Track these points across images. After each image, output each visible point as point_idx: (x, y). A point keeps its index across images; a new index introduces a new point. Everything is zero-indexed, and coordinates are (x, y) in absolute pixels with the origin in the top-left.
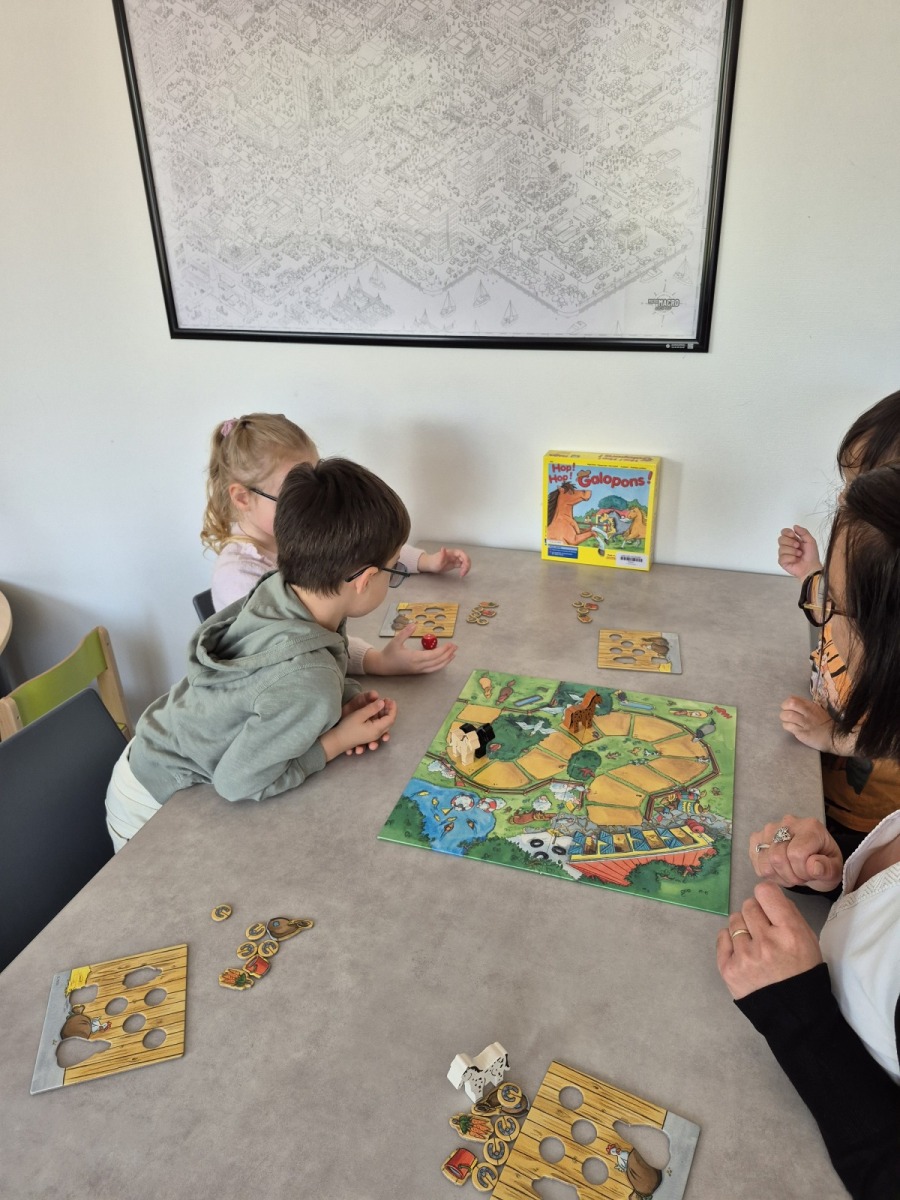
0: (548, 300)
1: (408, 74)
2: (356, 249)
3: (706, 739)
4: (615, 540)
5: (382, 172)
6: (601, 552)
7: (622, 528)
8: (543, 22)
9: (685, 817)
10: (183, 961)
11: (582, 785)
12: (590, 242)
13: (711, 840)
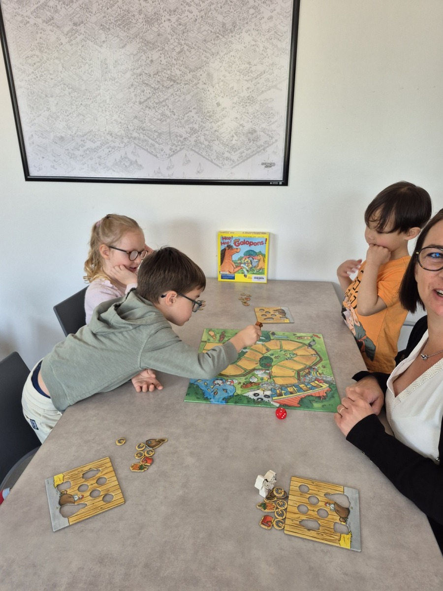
0: (217, 163)
1: (150, 59)
2: (124, 138)
3: (313, 347)
4: (251, 270)
5: (137, 103)
6: (245, 276)
7: (254, 264)
8: (213, 40)
9: (314, 378)
10: (110, 464)
11: (268, 370)
12: (236, 138)
13: (328, 385)
